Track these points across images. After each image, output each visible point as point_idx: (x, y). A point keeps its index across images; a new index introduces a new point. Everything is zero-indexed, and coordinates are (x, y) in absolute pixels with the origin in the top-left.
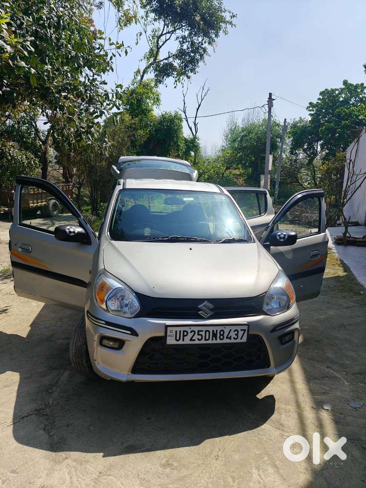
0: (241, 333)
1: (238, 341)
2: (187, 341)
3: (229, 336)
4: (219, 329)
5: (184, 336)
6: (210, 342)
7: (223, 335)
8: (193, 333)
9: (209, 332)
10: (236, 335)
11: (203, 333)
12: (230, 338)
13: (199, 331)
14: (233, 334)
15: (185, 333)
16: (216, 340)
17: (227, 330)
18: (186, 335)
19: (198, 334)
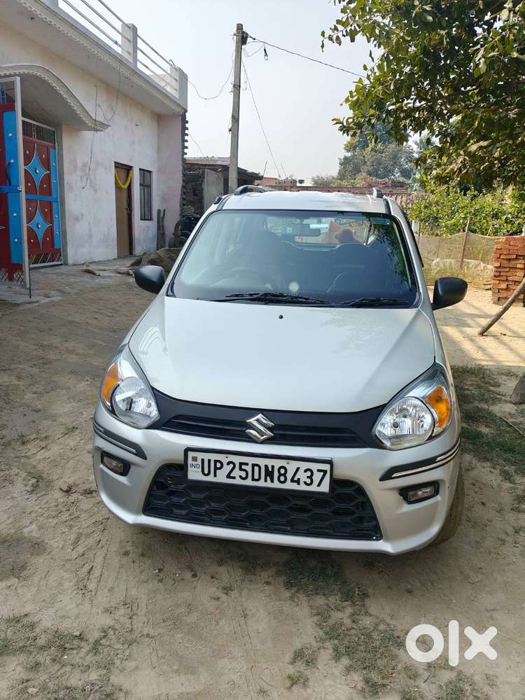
0: (317, 477)
1: (314, 488)
2: (221, 477)
3: (296, 479)
4: (278, 463)
6: (261, 484)
7: (284, 475)
8: (231, 466)
10: (308, 477)
11: (249, 468)
12: (298, 482)
13: (241, 464)
14: (302, 476)
15: (219, 465)
16: (272, 481)
17: (291, 467)
18: (220, 468)
19: (241, 469)
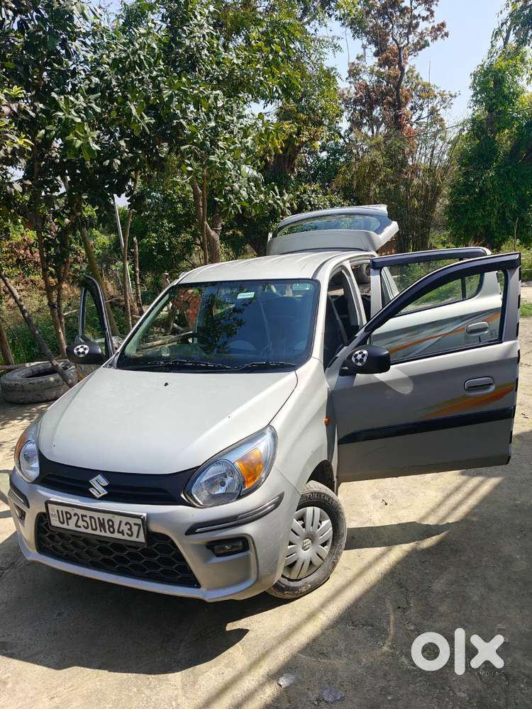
0: (135, 529)
1: (134, 538)
2: (72, 526)
3: (121, 530)
4: (107, 517)
5: (68, 519)
6: (98, 532)
7: (112, 526)
8: (77, 517)
9: (95, 519)
10: (129, 529)
11: (87, 519)
12: (122, 533)
13: (83, 516)
14: (125, 528)
15: (69, 516)
16: (105, 532)
17: (117, 519)
18: (70, 518)
19: (83, 520)
